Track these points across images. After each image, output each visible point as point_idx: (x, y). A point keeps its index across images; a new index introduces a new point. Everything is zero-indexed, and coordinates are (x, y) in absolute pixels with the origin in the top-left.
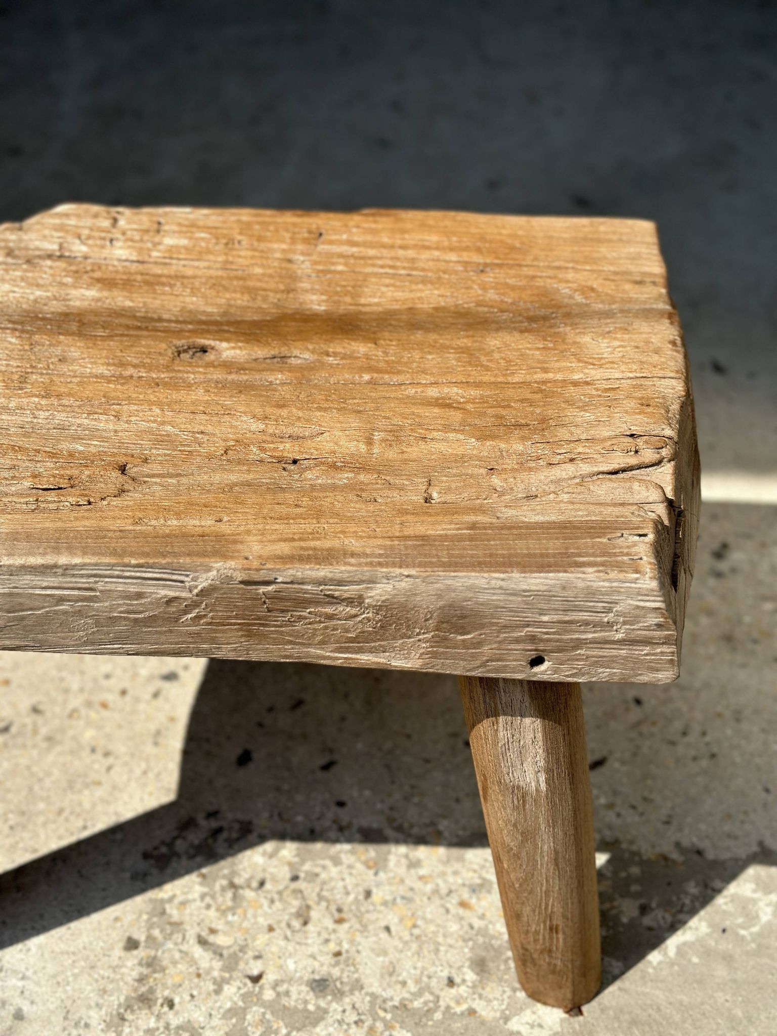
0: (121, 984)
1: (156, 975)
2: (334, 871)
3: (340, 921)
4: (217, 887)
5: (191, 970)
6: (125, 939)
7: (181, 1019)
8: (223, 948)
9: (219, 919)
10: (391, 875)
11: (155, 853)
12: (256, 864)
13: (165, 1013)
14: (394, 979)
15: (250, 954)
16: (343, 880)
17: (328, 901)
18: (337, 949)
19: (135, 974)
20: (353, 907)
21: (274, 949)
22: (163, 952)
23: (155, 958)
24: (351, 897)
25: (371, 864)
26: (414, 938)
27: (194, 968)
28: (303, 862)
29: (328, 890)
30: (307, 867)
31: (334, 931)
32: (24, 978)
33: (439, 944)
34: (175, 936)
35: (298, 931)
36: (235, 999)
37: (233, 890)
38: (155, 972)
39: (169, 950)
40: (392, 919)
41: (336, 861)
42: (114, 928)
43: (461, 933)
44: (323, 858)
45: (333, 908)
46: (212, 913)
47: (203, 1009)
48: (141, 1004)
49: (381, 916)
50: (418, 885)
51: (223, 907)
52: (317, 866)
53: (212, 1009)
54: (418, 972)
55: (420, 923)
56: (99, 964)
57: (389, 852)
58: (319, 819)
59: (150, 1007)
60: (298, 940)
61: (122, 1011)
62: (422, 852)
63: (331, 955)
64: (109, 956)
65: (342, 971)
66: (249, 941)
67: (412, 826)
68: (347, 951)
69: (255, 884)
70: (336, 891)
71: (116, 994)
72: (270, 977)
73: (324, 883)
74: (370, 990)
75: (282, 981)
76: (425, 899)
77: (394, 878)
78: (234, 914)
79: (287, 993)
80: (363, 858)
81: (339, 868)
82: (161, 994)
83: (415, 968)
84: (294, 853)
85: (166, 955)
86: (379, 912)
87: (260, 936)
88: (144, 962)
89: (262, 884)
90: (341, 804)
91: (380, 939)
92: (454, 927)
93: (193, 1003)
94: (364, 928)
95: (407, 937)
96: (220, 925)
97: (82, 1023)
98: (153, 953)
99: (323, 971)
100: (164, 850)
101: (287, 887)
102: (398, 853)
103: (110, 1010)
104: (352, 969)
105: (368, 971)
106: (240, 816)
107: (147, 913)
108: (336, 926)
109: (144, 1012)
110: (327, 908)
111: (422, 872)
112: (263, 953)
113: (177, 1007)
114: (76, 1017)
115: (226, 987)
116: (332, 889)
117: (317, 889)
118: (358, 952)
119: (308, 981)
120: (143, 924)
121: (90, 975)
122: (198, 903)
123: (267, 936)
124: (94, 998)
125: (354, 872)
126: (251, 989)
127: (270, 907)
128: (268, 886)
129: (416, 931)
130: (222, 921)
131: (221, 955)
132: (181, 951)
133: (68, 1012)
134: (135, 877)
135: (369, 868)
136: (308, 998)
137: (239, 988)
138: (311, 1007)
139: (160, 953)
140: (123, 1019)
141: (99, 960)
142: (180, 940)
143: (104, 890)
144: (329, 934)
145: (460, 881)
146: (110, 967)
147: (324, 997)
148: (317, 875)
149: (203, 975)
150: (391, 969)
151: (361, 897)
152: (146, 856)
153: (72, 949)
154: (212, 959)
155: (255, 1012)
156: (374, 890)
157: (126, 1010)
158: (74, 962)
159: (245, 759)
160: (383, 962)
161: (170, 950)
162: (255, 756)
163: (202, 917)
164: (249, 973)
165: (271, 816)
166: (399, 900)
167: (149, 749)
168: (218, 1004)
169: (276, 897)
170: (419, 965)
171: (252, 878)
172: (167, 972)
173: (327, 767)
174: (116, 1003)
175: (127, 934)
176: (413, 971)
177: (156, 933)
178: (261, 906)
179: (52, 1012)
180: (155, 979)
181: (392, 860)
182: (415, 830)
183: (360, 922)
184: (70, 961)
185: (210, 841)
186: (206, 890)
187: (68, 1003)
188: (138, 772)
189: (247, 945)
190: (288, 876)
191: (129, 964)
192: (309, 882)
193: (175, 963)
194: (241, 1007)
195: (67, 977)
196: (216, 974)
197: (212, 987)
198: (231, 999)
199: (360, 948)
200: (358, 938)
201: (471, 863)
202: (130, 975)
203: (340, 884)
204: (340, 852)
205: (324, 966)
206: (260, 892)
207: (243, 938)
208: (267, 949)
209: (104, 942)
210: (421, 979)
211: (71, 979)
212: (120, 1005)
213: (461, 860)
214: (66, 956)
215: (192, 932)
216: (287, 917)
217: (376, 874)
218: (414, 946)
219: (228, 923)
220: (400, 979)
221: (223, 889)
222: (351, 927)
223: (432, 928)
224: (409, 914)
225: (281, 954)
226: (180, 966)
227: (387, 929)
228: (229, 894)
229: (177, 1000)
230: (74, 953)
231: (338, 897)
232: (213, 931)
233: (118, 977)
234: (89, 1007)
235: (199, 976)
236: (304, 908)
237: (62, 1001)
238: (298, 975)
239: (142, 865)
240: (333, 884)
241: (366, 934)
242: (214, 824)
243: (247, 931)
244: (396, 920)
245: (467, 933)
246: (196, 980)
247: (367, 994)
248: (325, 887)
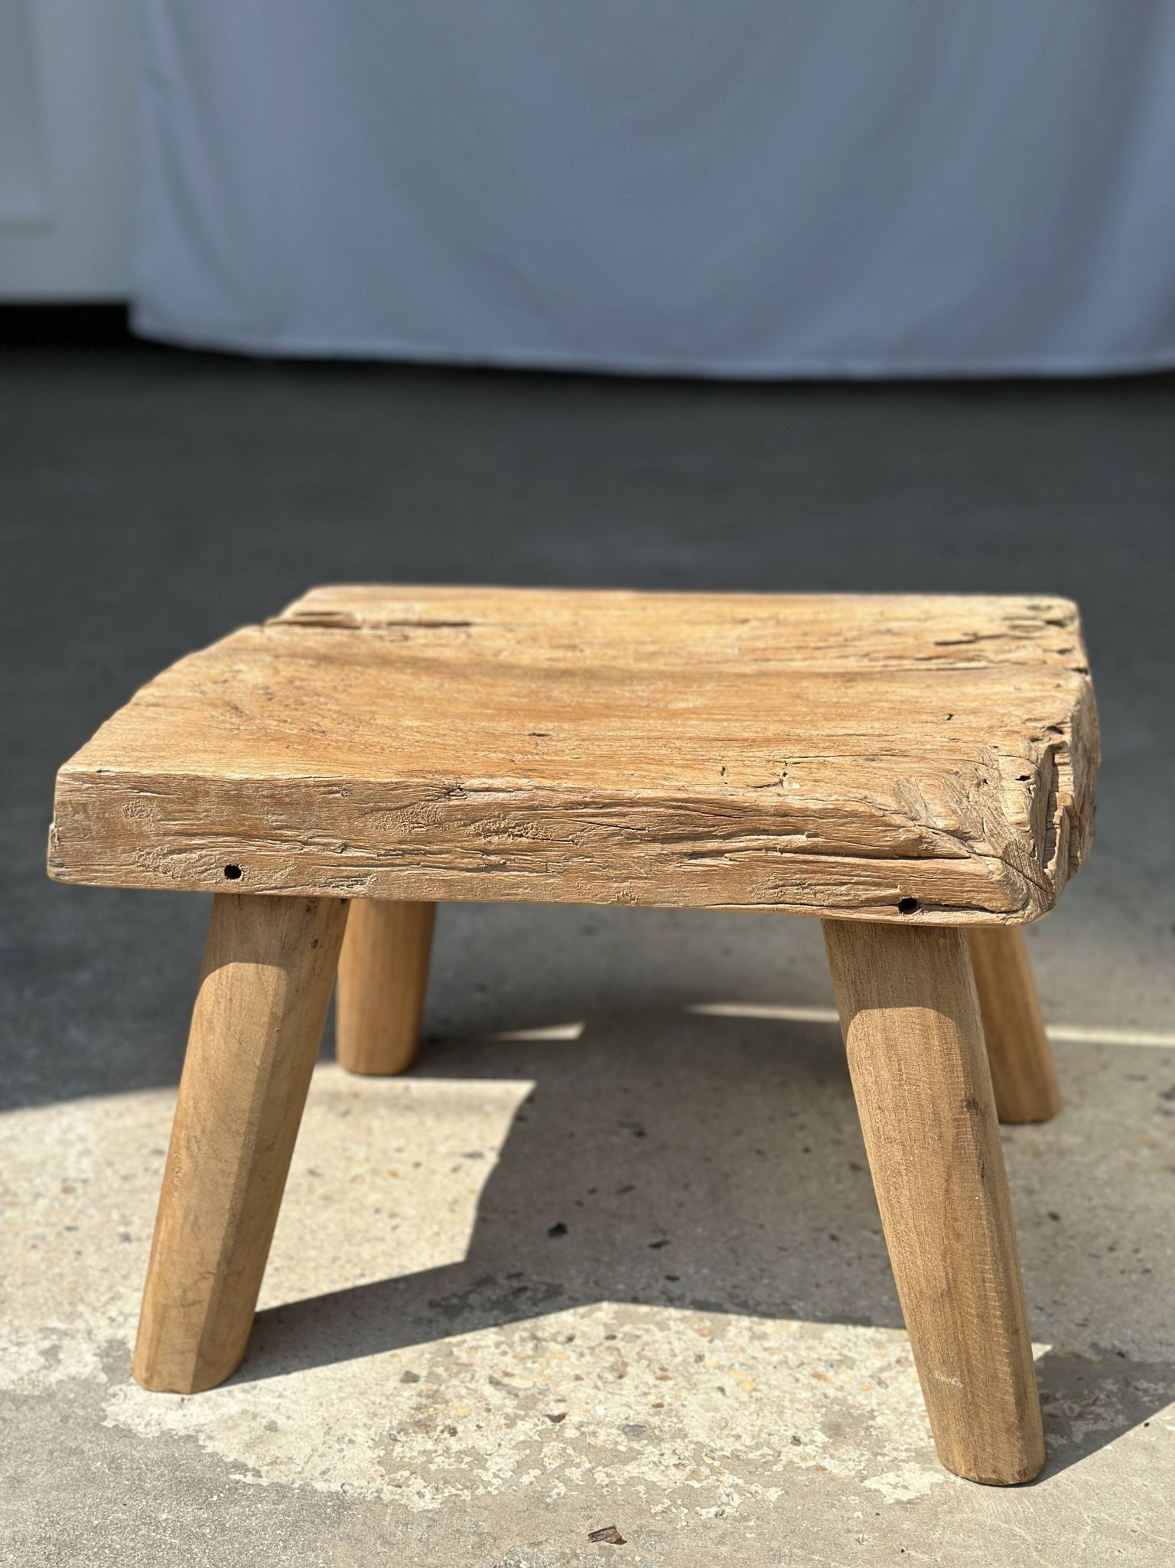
0: (395, 1410)
1: (436, 1406)
2: (659, 1335)
3: (663, 1378)
4: (516, 1337)
5: (478, 1405)
6: (403, 1373)
7: (464, 1445)
8: (519, 1389)
9: (517, 1365)
10: (730, 1344)
11: (443, 1303)
12: (565, 1322)
13: (445, 1439)
14: (725, 1432)
15: (552, 1397)
16: (670, 1343)
17: (650, 1361)
18: (659, 1401)
19: (413, 1403)
20: (681, 1368)
21: (580, 1395)
22: (447, 1387)
23: (437, 1391)
24: (679, 1359)
25: (706, 1332)
26: (753, 1400)
27: (483, 1403)
28: (622, 1324)
29: (649, 1351)
30: (627, 1329)
31: (655, 1386)
32: (280, 1396)
33: (783, 1407)
34: (462, 1375)
35: (611, 1383)
36: (531, 1434)
37: (535, 1342)
38: (436, 1402)
39: (453, 1387)
40: (728, 1382)
41: (663, 1326)
42: (391, 1363)
43: (812, 1400)
44: (648, 1323)
45: (656, 1367)
46: (508, 1359)
47: (492, 1439)
48: (416, 1429)
49: (714, 1378)
50: (761, 1355)
51: (522, 1355)
52: (639, 1329)
53: (502, 1440)
54: (757, 1429)
55: (760, 1387)
56: (369, 1391)
57: (729, 1323)
58: (644, 1289)
59: (427, 1432)
60: (611, 1391)
61: (395, 1432)
62: (769, 1326)
63: (650, 1406)
64: (382, 1385)
65: (663, 1421)
66: (551, 1386)
67: (759, 1304)
68: (670, 1404)
69: (561, 1338)
70: (659, 1353)
71: (388, 1418)
72: (573, 1418)
73: (647, 1344)
74: (695, 1440)
75: (589, 1423)
76: (770, 1368)
77: (733, 1346)
78: (534, 1363)
79: (594, 1434)
80: (696, 1326)
81: (666, 1333)
82: (441, 1422)
83: (752, 1425)
84: (611, 1316)
85: (450, 1390)
86: (711, 1374)
87: (564, 1383)
88: (423, 1394)
89: (570, 1339)
90: (672, 1279)
91: (712, 1397)
92: (805, 1395)
93: (479, 1433)
94: (693, 1386)
95: (745, 1397)
96: (517, 1370)
97: (347, 1439)
98: (435, 1387)
99: (640, 1419)
100: (455, 1301)
101: (600, 1344)
102: (739, 1325)
103: (380, 1431)
104: (675, 1420)
105: (694, 1423)
106: (548, 1279)
107: (430, 1353)
108: (657, 1382)
109: (420, 1436)
110: (649, 1366)
111: (766, 1344)
112: (568, 1398)
113: (459, 1434)
114: (340, 1433)
115: (520, 1423)
116: (656, 1351)
117: (638, 1349)
118: (683, 1406)
119: (619, 1425)
120: (425, 1362)
121: (358, 1400)
122: (493, 1349)
123: (573, 1384)
124: (362, 1419)
125: (684, 1337)
126: (551, 1427)
127: (578, 1360)
128: (577, 1341)
129: (758, 1395)
130: (521, 1367)
131: (516, 1395)
132: (468, 1388)
133: (330, 1428)
134: (418, 1321)
135: (703, 1335)
136: (619, 1440)
137: (536, 1425)
138: (622, 1448)
139: (443, 1388)
140: (396, 1440)
141: (370, 1388)
142: (468, 1379)
143: (380, 1329)
144: (650, 1389)
145: (815, 1356)
146: (383, 1395)
147: (639, 1441)
148: (638, 1337)
149: (493, 1411)
150: (723, 1424)
151: (692, 1360)
152: (432, 1305)
153: (339, 1376)
154: (505, 1398)
155: (553, 1447)
156: (707, 1355)
157: (399, 1433)
158: (340, 1387)
159: (559, 1230)
160: (713, 1417)
161: (455, 1386)
162: (570, 1229)
163: (495, 1362)
164: (550, 1413)
165: (587, 1282)
166: (737, 1366)
167: (444, 1214)
168: (510, 1436)
169: (586, 1351)
170: (759, 1423)
171: (558, 1333)
172: (450, 1404)
173: (657, 1246)
174: (388, 1425)
175: (406, 1369)
176: (751, 1428)
177: (440, 1370)
178: (568, 1358)
179: (313, 1427)
180: (435, 1409)
181: (732, 1332)
182: (763, 1307)
183: (689, 1381)
184: (336, 1387)
185: (510, 1298)
186: (502, 1339)
187: (331, 1422)
188: (428, 1233)
189: (548, 1390)
190: (603, 1334)
191: (406, 1394)
192: (628, 1342)
193: (460, 1398)
194: (536, 1441)
195: (331, 1399)
196: (509, 1410)
197: (503, 1421)
198: (525, 1433)
199: (686, 1403)
200: (684, 1394)
201: (830, 1341)
202: (406, 1403)
203: (666, 1347)
204: (669, 1319)
205: (640, 1413)
206: (567, 1346)
207: (544, 1383)
208: (572, 1395)
209: (377, 1373)
210: (758, 1435)
211: (335, 1402)
212: (391, 1428)
213: (818, 1337)
214: (332, 1382)
215: (482, 1374)
216: (598, 1370)
217: (711, 1341)
218: (753, 1407)
219: (526, 1369)
220: (734, 1433)
221: (523, 1340)
222: (676, 1384)
223: (777, 1393)
224: (750, 1379)
225: (589, 1401)
226: (465, 1401)
227: (722, 1390)
228: (531, 1345)
229: (460, 1429)
230: (341, 1380)
231: (663, 1357)
232: (507, 1374)
233: (392, 1404)
234: (355, 1426)
235: (488, 1410)
236: (620, 1364)
237: (324, 1419)
238: (607, 1419)
239: (427, 1313)
240: (657, 1346)
241: (694, 1391)
242: (515, 1284)
243: (550, 1377)
244: (733, 1383)
245: (820, 1400)
246: (485, 1414)
247: (691, 1442)
248: (647, 1348)
